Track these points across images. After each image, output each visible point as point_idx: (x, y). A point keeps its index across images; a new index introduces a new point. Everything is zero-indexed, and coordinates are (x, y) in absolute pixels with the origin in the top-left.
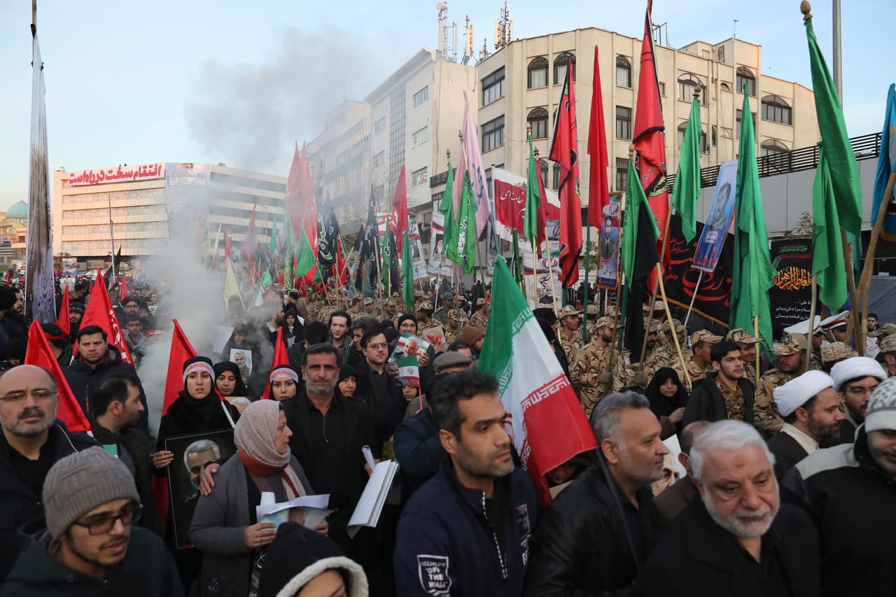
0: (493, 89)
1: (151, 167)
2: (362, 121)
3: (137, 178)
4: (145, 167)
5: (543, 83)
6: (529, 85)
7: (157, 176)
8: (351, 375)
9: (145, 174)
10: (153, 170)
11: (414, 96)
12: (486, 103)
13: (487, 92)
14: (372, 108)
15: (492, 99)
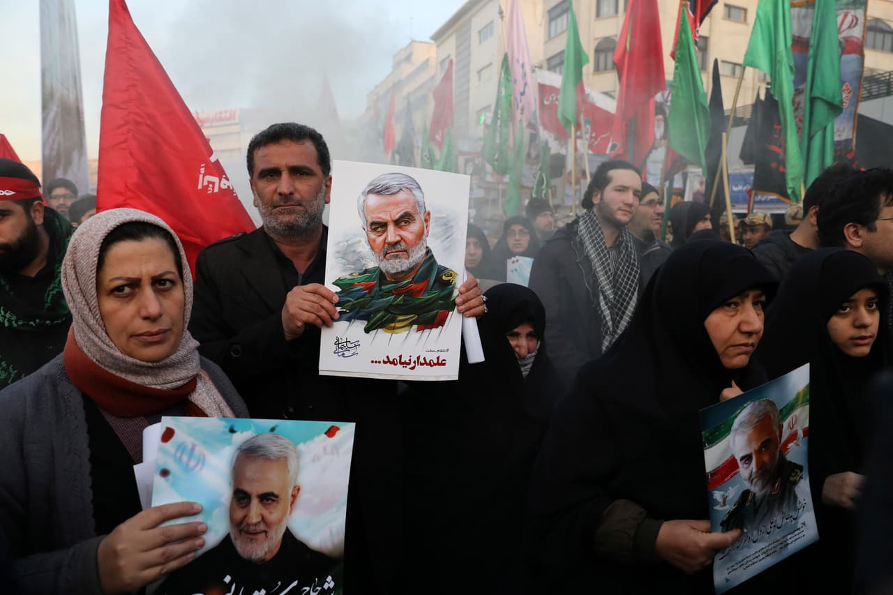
0: (559, 20)
1: (226, 112)
2: (427, 60)
3: (214, 124)
4: (221, 113)
5: (612, 11)
6: (598, 14)
7: (232, 122)
8: (751, 288)
9: (221, 119)
10: (228, 115)
11: (480, 32)
12: (553, 35)
13: (553, 23)
14: (438, 46)
15: (559, 31)
